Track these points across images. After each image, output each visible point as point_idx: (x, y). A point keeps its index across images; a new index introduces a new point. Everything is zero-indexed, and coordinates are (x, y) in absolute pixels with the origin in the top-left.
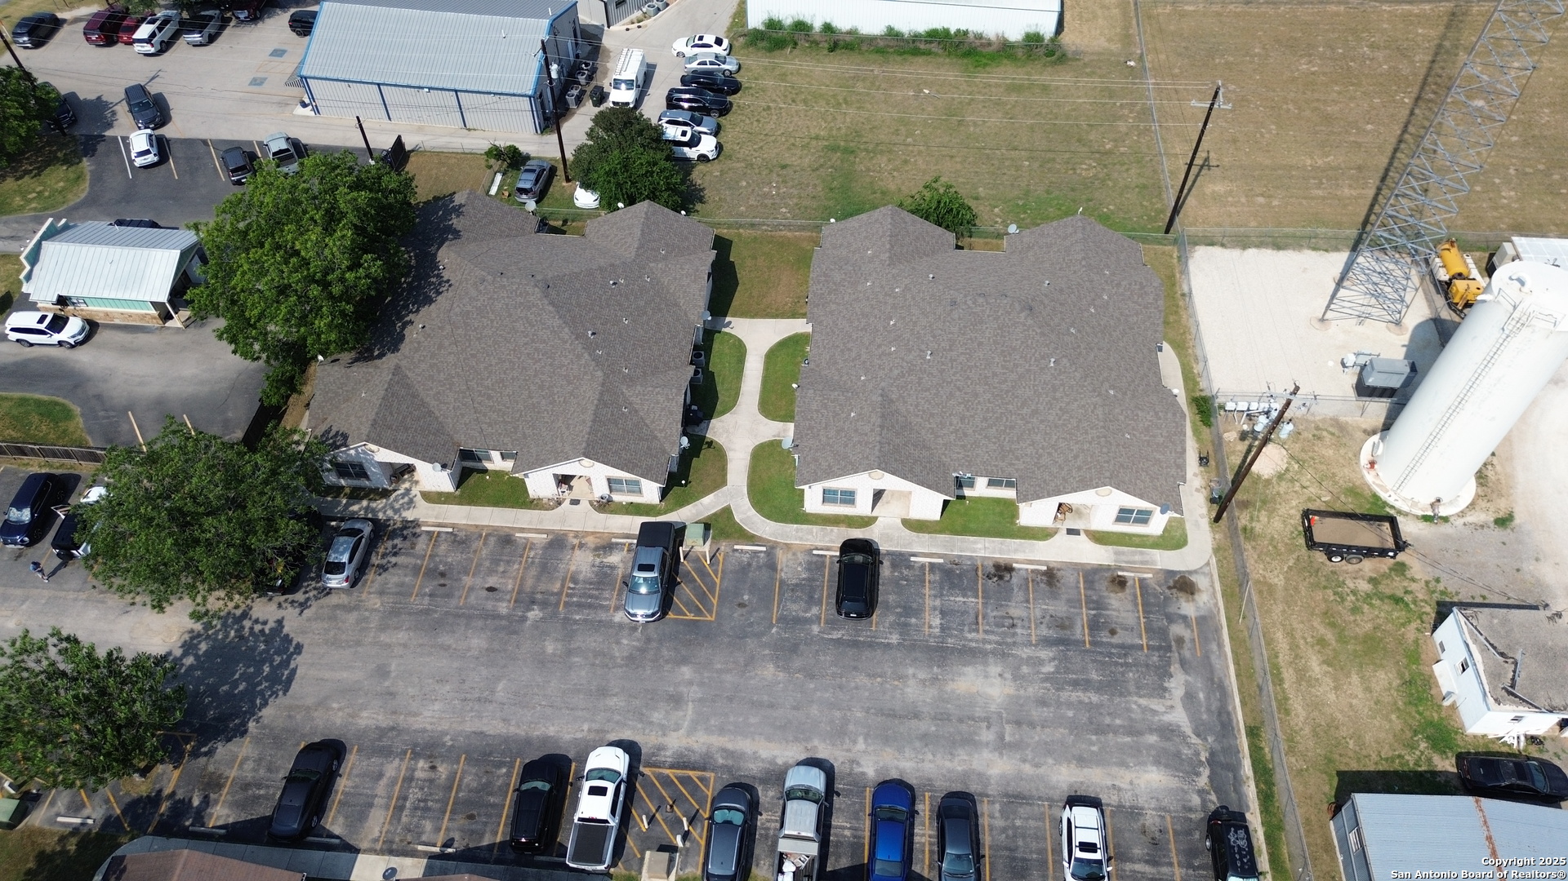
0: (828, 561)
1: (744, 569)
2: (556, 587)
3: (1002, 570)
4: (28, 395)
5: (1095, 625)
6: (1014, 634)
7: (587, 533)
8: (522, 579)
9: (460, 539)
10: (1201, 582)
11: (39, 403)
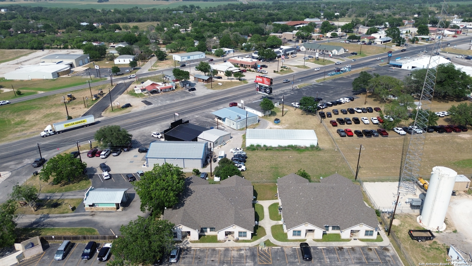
0: (297, 249)
1: (276, 252)
2: (229, 259)
3: (341, 249)
4: (83, 227)
5: (367, 259)
6: (348, 262)
7: (234, 247)
8: (220, 258)
9: (202, 250)
10: (389, 248)
11: (86, 229)
